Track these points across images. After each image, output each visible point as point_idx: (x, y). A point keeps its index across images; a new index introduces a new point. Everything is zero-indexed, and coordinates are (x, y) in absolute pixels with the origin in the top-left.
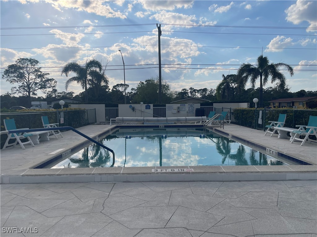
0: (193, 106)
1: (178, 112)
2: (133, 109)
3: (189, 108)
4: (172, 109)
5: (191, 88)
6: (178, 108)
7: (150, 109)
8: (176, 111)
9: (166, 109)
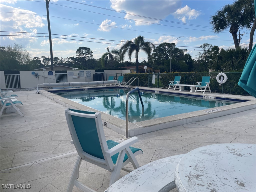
0: (90, 72)
1: (79, 77)
2: (36, 75)
3: (87, 74)
4: (73, 75)
5: (43, 57)
6: (79, 74)
7: (53, 75)
8: (76, 77)
9: (68, 75)
